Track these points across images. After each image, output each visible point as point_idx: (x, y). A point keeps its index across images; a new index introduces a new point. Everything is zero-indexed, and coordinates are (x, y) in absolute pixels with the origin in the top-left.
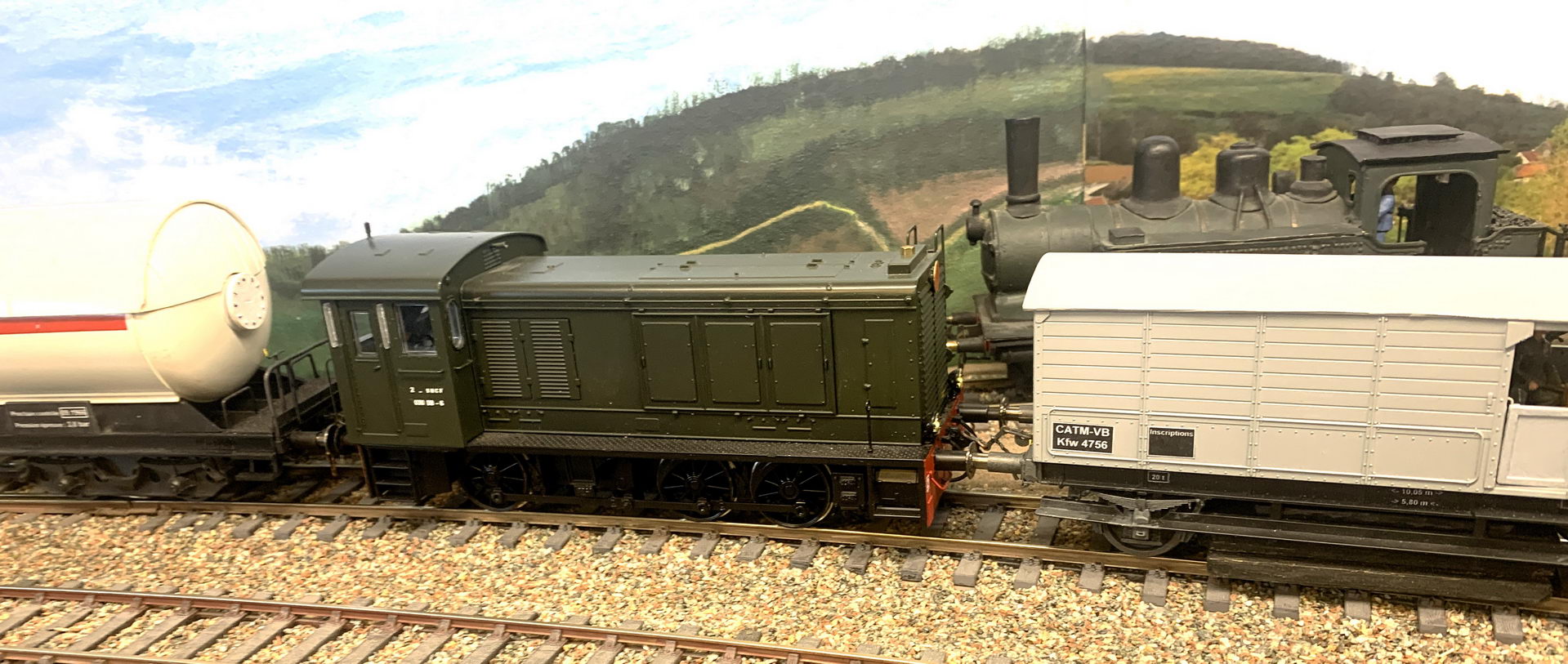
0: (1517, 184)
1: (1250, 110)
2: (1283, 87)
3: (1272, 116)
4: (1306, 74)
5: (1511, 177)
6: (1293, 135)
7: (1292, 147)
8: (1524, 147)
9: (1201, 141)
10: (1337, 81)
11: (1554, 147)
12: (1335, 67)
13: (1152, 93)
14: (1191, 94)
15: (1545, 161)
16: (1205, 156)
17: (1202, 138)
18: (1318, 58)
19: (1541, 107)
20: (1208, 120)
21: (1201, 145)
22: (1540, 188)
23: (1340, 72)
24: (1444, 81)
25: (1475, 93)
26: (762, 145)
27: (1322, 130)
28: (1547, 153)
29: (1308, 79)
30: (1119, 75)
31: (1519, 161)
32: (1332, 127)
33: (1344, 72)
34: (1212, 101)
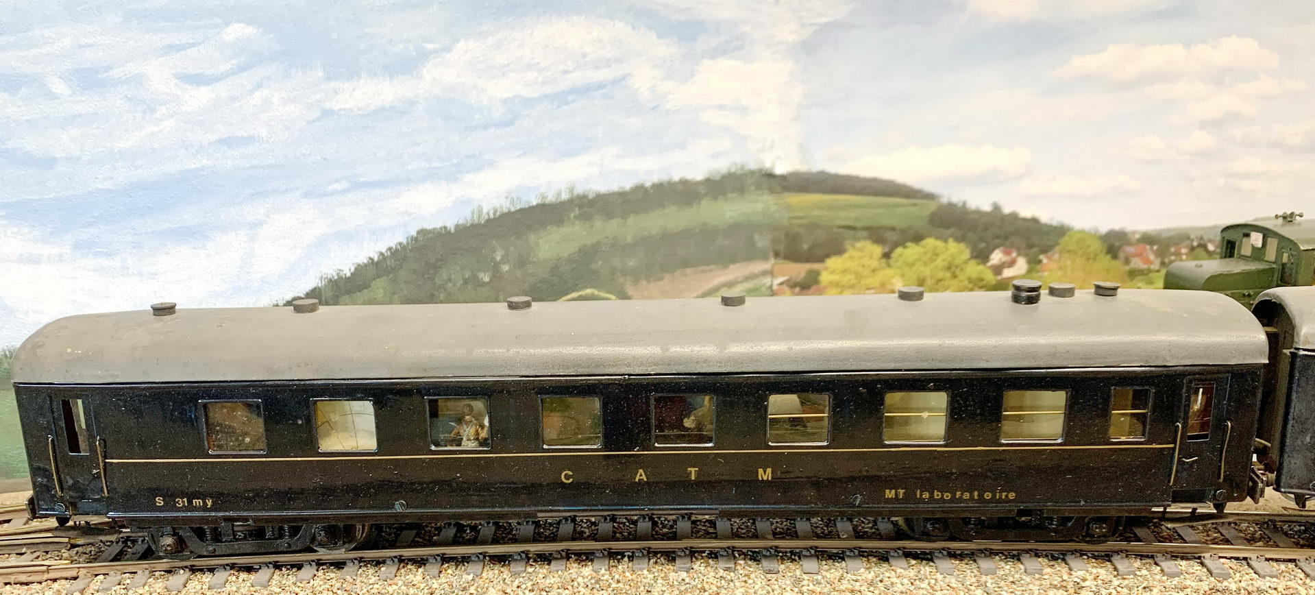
0: (1040, 276)
1: (879, 225)
2: (901, 210)
3: (893, 229)
4: (914, 201)
5: (1038, 271)
6: (907, 243)
7: (907, 251)
8: (1044, 251)
9: (848, 247)
10: (932, 207)
11: (1060, 252)
12: (930, 197)
13: (817, 213)
14: (842, 214)
15: (1056, 261)
16: (851, 257)
17: (849, 244)
18: (919, 190)
20: (853, 232)
21: (849, 250)
23: (934, 200)
24: (997, 208)
25: (1014, 216)
26: (547, 247)
27: (925, 239)
28: (1057, 256)
29: (915, 205)
30: (796, 199)
31: (1040, 262)
32: (931, 237)
33: (936, 200)
34: (857, 219)
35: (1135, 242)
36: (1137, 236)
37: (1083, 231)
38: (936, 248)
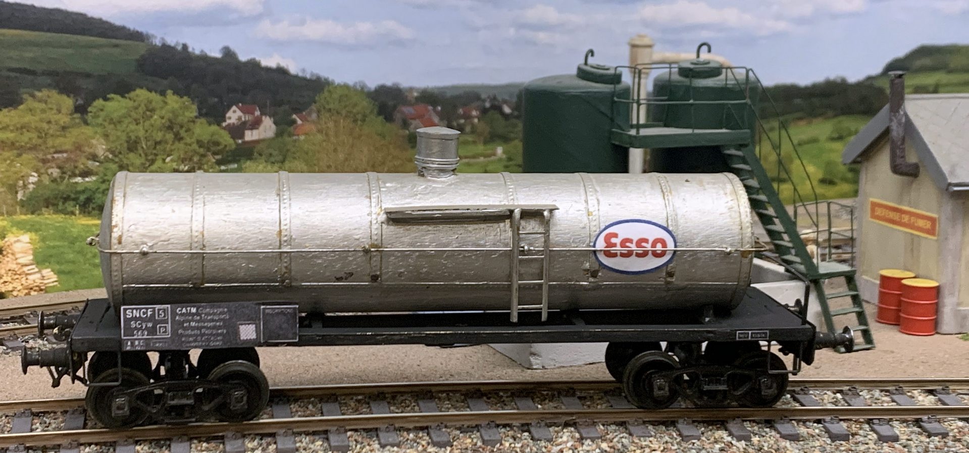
0: (295, 141)
1: (68, 69)
2: (96, 51)
3: (88, 76)
4: (114, 41)
5: (290, 135)
6: (109, 94)
7: (109, 104)
8: (298, 110)
9: (25, 96)
10: (141, 49)
11: (319, 111)
12: (137, 36)
14: (13, 54)
15: (313, 122)
16: (31, 110)
17: (26, 93)
18: (123, 28)
19: (304, 79)
20: (30, 77)
21: (26, 100)
22: (314, 144)
23: (143, 41)
24: (228, 53)
25: (254, 65)
27: (134, 90)
28: (314, 116)
29: (116, 46)
31: (294, 122)
32: (142, 88)
33: (146, 41)
34: (34, 60)
35: (413, 101)
36: (415, 94)
37: (346, 86)
38: (150, 102)
